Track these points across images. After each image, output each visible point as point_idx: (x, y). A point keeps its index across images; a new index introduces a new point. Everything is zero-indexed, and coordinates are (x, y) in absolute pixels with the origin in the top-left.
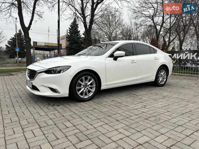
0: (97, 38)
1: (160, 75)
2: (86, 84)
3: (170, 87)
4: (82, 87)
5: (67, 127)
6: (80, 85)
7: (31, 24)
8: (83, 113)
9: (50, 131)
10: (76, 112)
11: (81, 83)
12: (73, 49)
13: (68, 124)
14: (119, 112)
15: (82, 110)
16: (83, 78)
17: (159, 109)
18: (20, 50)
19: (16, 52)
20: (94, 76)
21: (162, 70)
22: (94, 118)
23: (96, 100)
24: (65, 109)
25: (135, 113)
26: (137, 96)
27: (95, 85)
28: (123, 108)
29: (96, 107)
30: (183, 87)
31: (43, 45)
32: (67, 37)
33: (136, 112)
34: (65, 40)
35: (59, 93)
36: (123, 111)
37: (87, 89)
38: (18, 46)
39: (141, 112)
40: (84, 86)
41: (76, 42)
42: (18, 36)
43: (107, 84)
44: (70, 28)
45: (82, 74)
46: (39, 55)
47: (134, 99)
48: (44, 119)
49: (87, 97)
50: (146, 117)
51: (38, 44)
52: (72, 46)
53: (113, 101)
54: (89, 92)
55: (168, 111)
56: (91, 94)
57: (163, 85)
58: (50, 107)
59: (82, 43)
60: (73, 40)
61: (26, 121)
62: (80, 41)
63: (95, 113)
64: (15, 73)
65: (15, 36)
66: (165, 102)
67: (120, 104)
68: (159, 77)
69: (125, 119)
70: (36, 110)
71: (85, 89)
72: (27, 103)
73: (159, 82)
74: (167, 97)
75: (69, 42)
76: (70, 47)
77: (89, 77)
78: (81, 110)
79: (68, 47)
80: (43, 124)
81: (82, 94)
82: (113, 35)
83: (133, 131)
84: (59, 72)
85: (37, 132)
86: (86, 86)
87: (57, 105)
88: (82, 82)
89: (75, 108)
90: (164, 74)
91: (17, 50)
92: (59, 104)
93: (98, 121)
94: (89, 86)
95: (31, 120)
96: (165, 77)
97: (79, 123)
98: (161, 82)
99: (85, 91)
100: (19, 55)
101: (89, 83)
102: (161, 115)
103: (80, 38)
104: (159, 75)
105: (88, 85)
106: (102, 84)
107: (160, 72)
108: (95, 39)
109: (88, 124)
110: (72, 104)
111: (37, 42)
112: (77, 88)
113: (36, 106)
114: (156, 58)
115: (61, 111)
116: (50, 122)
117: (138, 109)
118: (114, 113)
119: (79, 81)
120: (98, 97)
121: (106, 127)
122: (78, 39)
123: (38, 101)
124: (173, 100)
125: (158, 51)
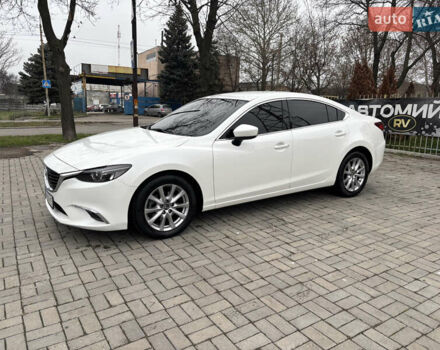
0: (232, 52)
1: (349, 172)
2: (168, 201)
3: (373, 196)
4: (159, 207)
5: (111, 306)
6: (154, 204)
7: (68, 31)
8: (153, 269)
9: (75, 314)
10: (140, 266)
11: (157, 200)
12: (174, 80)
13: (115, 299)
14: (229, 269)
15: (153, 262)
16: (161, 189)
17: (318, 264)
18: (53, 85)
19: (43, 90)
20: (185, 182)
21: (355, 159)
22: (170, 284)
23: (190, 235)
24: (120, 258)
25: (261, 274)
26: (285, 223)
27: (188, 203)
28: (242, 259)
29: (184, 254)
30: (402, 199)
31: (105, 71)
32: (160, 53)
33: (266, 270)
34: (155, 58)
35: (107, 223)
36: (238, 266)
37: (171, 211)
38: (48, 75)
39: (275, 271)
40: (162, 206)
41: (182, 65)
42: (45, 51)
43: (217, 198)
44: (168, 29)
45: (157, 180)
46: (97, 94)
47: (274, 234)
48: (70, 284)
49: (170, 229)
50: (282, 285)
51: (93, 70)
52: (172, 74)
53: (228, 237)
54: (175, 217)
55: (337, 270)
56: (179, 223)
57: (355, 194)
58: (90, 253)
59: (195, 66)
60: (175, 58)
61: (32, 286)
62: (192, 60)
63: (177, 271)
64: (38, 147)
65: (39, 51)
66: (342, 244)
67: (239, 247)
68: (346, 176)
69: (234, 290)
70: (59, 258)
71: (164, 212)
72: (44, 238)
73: (347, 187)
74: (352, 228)
75: (164, 65)
76: (167, 78)
77: (174, 187)
78: (150, 261)
79: (162, 76)
80: (64, 297)
81: (158, 222)
82: (271, 47)
83: (240, 320)
84: (107, 178)
85: (50, 315)
86: (168, 206)
87: (105, 247)
88: (159, 198)
89: (140, 256)
90: (359, 168)
91: (46, 84)
92: (108, 245)
93: (178, 291)
94: (175, 205)
95: (43, 285)
96: (363, 175)
97: (136, 296)
98: (350, 186)
99: (164, 216)
100: (50, 95)
101: (174, 200)
102: (318, 280)
103: (192, 53)
104: (345, 172)
105: (173, 204)
106: (205, 200)
107: (349, 164)
108: (228, 56)
109: (154, 300)
110: (135, 245)
111: (90, 65)
112: (147, 211)
113: (62, 249)
114: (339, 132)
115: (108, 262)
116: (80, 292)
117: (272, 263)
118: (217, 271)
119: (151, 197)
120: (197, 227)
121: (189, 307)
122: (185, 56)
123: (68, 233)
124: (361, 237)
125: (347, 115)
